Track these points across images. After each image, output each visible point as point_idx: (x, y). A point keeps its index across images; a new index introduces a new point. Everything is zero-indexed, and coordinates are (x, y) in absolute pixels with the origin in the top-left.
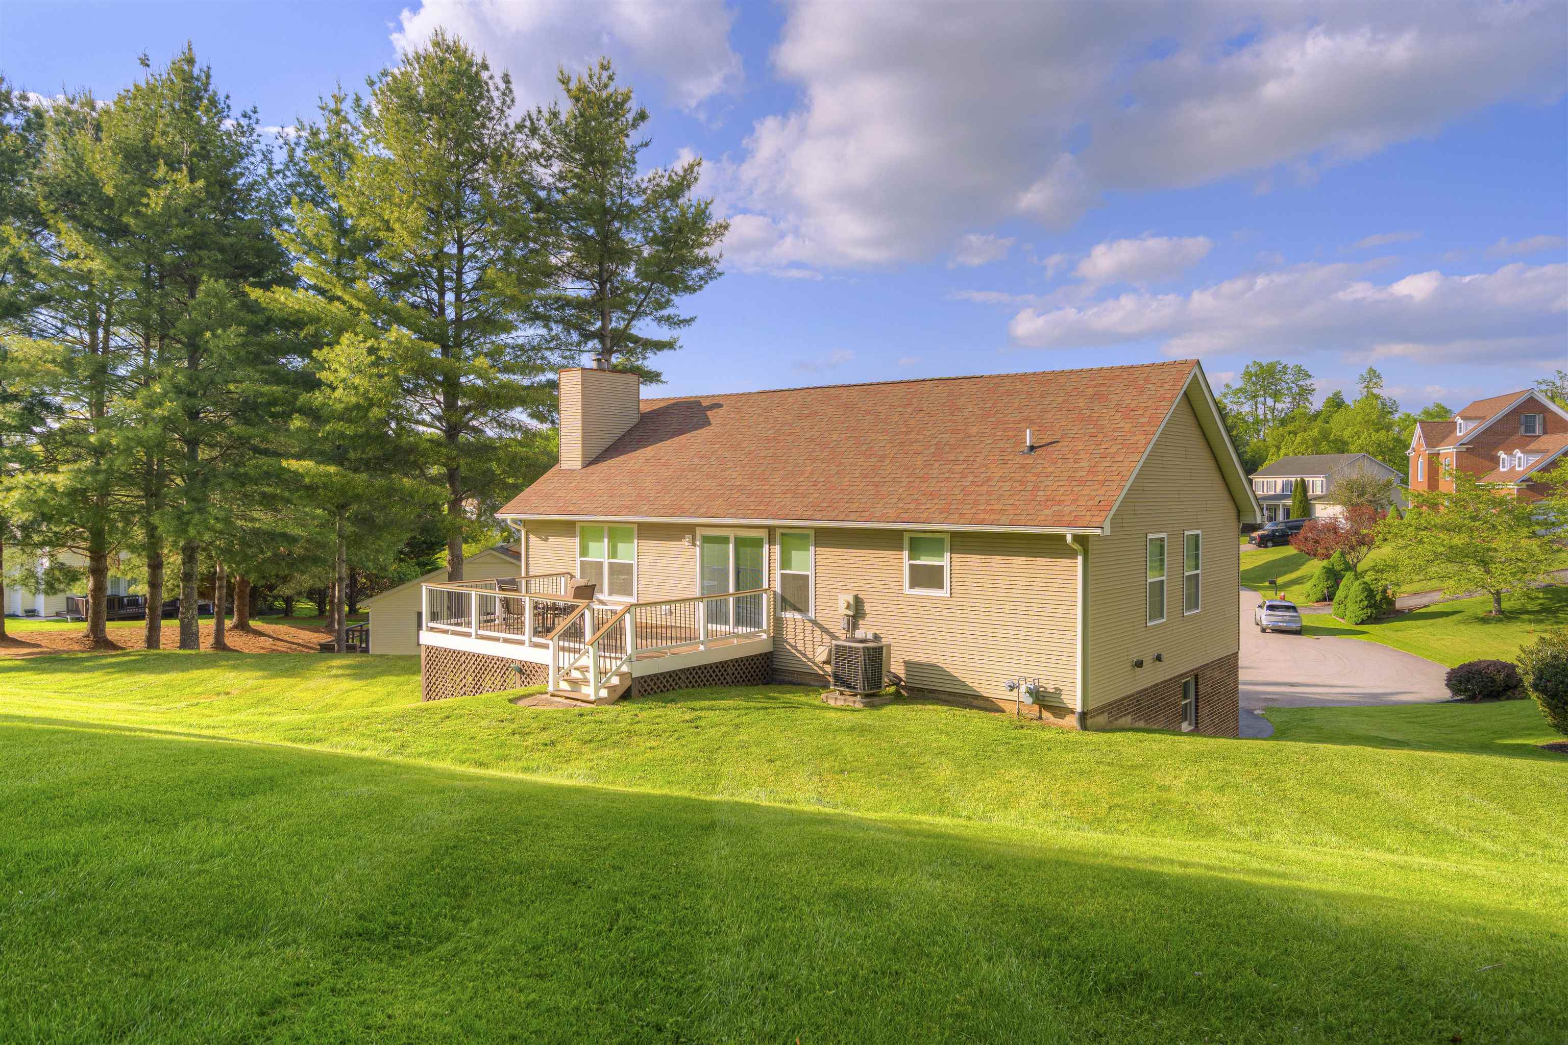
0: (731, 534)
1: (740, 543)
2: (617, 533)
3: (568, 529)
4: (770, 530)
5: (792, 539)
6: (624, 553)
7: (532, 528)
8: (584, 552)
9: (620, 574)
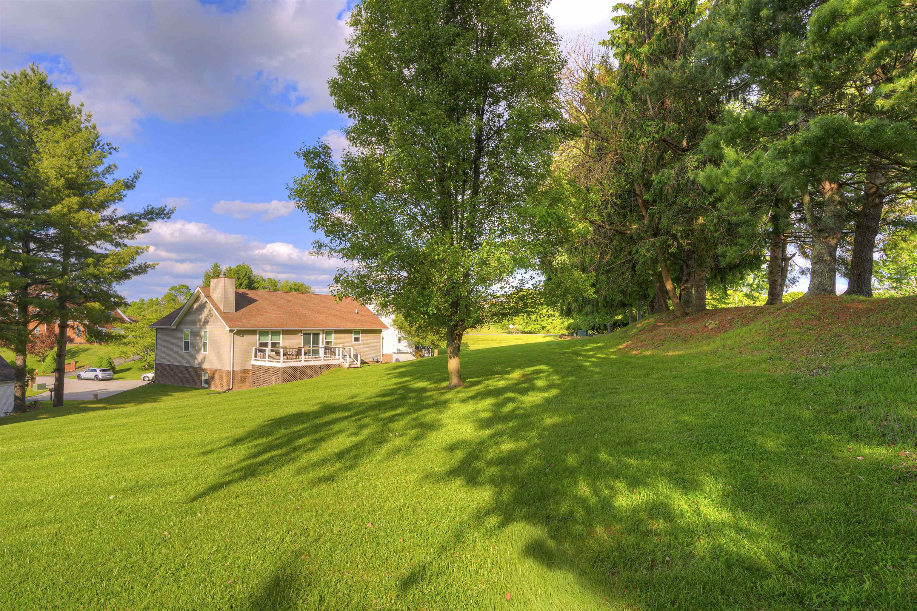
0: (312, 332)
1: (314, 334)
2: (275, 333)
3: (253, 332)
4: (323, 330)
5: (328, 333)
6: (275, 339)
7: (238, 333)
8: (259, 340)
9: (274, 345)
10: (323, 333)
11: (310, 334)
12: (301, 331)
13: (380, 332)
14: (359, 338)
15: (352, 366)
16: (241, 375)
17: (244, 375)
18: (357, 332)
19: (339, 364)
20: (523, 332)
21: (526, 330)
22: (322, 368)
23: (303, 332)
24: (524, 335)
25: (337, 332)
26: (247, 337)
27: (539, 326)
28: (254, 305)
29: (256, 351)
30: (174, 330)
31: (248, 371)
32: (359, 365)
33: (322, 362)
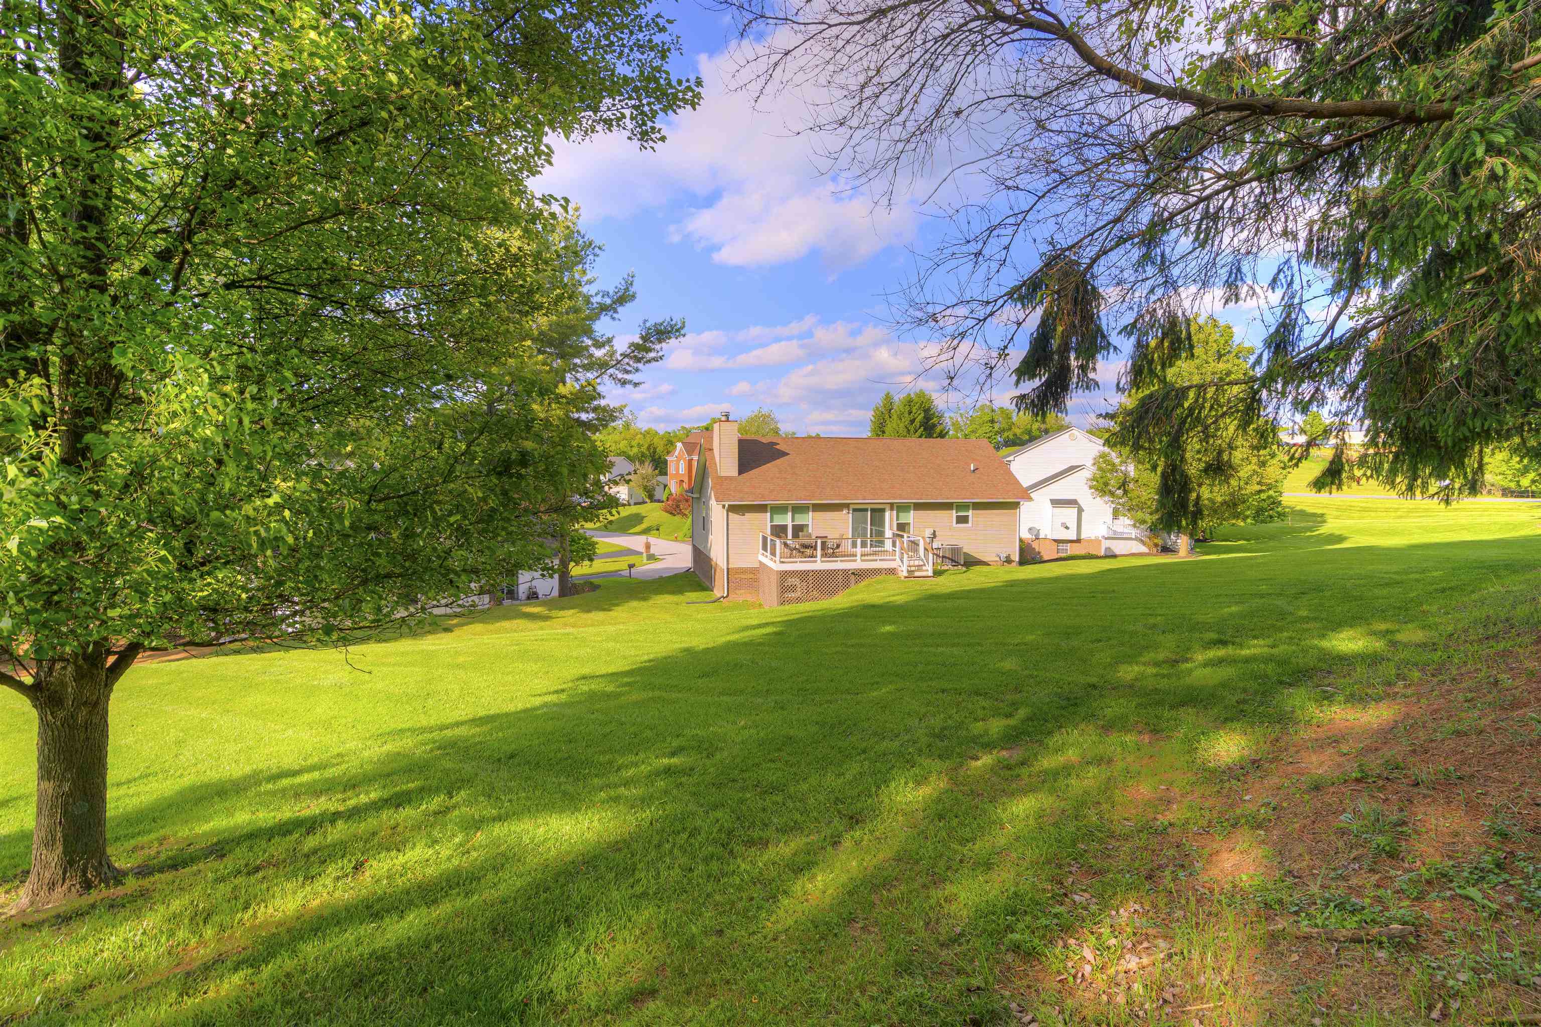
0: (869, 507)
1: (874, 511)
2: (798, 509)
3: (761, 508)
4: (892, 505)
5: (902, 508)
6: (801, 519)
7: (733, 509)
8: (772, 520)
9: (798, 529)
10: (892, 509)
11: (866, 510)
12: (847, 506)
13: (1016, 505)
14: (967, 517)
15: (915, 574)
16: (742, 576)
17: (746, 576)
18: (961, 507)
19: (893, 569)
22: (860, 575)
23: (852, 507)
25: (918, 507)
26: (749, 517)
28: (778, 462)
29: (765, 539)
30: (699, 499)
31: (753, 571)
32: (930, 573)
33: (858, 564)
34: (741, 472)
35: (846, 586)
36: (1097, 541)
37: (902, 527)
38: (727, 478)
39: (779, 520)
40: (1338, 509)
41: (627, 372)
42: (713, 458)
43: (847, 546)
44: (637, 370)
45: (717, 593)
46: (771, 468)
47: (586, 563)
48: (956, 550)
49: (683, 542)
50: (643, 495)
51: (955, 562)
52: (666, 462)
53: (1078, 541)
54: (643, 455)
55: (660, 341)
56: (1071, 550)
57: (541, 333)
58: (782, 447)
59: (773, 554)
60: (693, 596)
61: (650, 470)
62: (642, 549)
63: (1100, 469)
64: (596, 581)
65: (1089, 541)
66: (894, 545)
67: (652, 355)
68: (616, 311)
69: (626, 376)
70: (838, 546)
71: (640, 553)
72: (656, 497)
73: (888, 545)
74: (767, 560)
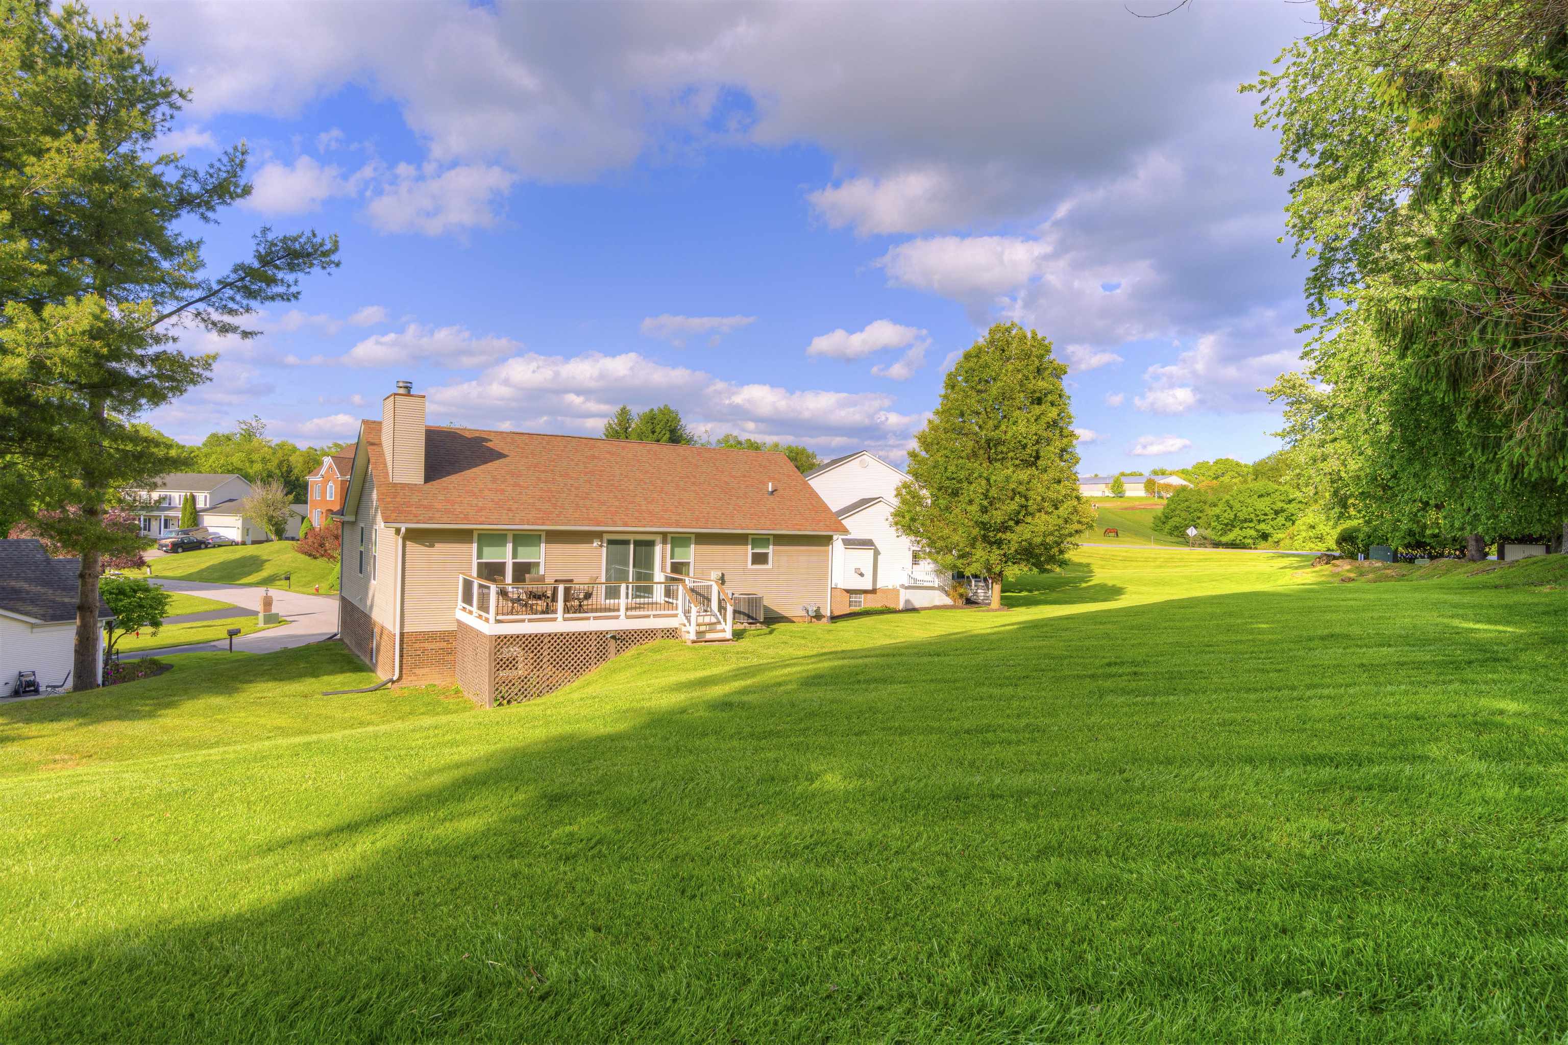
0: (631, 538)
1: (637, 543)
2: (522, 539)
3: (463, 536)
4: (664, 535)
5: (678, 540)
6: (526, 555)
7: (413, 536)
8: (480, 555)
9: (522, 571)
10: (664, 542)
11: (626, 543)
12: (599, 535)
13: (827, 540)
14: (766, 555)
15: (709, 636)
16: (426, 645)
17: (434, 646)
18: (760, 540)
19: (675, 630)
20: (1217, 545)
21: (1224, 539)
22: (623, 639)
23: (606, 537)
24: (1221, 550)
25: (703, 539)
26: (442, 549)
27: (1253, 533)
28: (490, 466)
29: (468, 585)
30: (353, 523)
31: (446, 637)
32: (728, 635)
33: (622, 623)
34: (428, 478)
35: (602, 655)
36: (895, 592)
37: (677, 568)
38: (404, 486)
39: (492, 555)
40: (1103, 559)
41: (231, 312)
42: (382, 454)
43: (600, 597)
44: (248, 309)
45: (382, 675)
46: (479, 475)
47: (147, 630)
48: (754, 601)
49: (328, 596)
50: (268, 529)
51: (753, 620)
52: (305, 486)
53: (874, 591)
54: (270, 475)
55: (292, 268)
56: (866, 603)
57: (37, 206)
58: (495, 444)
59: (483, 607)
60: (338, 680)
61: (280, 495)
62: (258, 606)
63: (904, 502)
64: (165, 659)
65: (886, 591)
66: (668, 593)
67: (280, 289)
68: (211, 208)
69: (227, 319)
70: (588, 596)
71: (255, 613)
72: (289, 534)
73: (659, 594)
74: (471, 619)
